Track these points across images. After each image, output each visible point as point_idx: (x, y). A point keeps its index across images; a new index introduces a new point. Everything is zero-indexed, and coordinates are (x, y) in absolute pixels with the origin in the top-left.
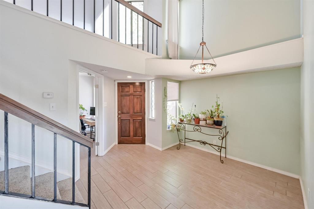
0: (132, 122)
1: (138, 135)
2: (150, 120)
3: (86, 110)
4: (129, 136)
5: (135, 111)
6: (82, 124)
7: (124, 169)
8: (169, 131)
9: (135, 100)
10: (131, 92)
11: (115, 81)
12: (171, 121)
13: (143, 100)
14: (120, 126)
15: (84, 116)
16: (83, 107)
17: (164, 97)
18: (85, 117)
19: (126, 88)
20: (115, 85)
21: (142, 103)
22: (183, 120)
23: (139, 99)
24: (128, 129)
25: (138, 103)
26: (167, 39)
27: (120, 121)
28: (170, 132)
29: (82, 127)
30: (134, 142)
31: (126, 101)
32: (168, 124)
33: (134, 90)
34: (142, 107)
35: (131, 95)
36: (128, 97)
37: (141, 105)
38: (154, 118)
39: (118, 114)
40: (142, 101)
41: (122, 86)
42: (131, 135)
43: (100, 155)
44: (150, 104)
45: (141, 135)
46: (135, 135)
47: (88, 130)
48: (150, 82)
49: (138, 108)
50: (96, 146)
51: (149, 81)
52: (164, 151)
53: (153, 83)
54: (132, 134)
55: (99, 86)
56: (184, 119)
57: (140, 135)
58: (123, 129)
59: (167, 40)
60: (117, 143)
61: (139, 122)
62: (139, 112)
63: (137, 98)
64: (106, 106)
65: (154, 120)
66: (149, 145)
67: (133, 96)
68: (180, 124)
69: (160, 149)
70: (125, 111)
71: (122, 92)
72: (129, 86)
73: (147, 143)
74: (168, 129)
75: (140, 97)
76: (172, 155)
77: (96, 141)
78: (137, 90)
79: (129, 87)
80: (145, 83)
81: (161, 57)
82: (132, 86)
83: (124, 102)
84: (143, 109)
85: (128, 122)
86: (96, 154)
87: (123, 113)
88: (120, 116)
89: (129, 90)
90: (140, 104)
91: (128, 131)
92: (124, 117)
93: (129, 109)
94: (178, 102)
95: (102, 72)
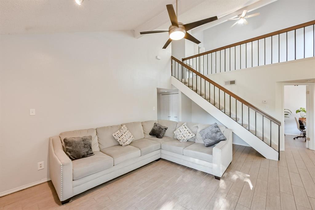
6: (301, 124)
29: (300, 126)
43: (311, 148)
55: (310, 92)
77: (307, 137)
86: (307, 147)
95: (307, 82)
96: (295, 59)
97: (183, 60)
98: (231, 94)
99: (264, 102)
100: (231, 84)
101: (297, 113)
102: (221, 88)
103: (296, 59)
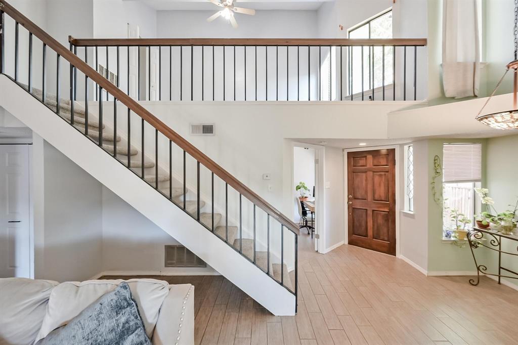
0: (371, 214)
1: (382, 237)
2: (405, 216)
3: (309, 190)
4: (366, 236)
5: (377, 197)
6: (303, 208)
7: (347, 279)
8: (451, 242)
9: (377, 179)
10: (368, 166)
11: (343, 150)
12: (454, 223)
13: (390, 180)
14: (351, 217)
15: (306, 197)
16: (305, 186)
17: (433, 174)
18: (308, 199)
19: (361, 159)
20: (343, 156)
21: (388, 184)
22: (488, 226)
23: (383, 177)
24: (363, 224)
25: (382, 185)
26: (441, 63)
27: (352, 210)
28: (452, 244)
29: (303, 212)
30: (374, 247)
31: (361, 180)
32: (444, 228)
33: (373, 162)
34: (390, 190)
35: (370, 170)
36: (364, 175)
37: (387, 188)
38: (412, 213)
39: (349, 199)
40: (388, 181)
41: (354, 158)
42: (369, 235)
43: (320, 251)
44: (406, 187)
45: (388, 237)
46: (376, 236)
47: (309, 216)
48: (406, 147)
49: (381, 192)
50: (316, 239)
51: (402, 146)
52: (434, 278)
53: (411, 149)
54: (370, 233)
55: (319, 160)
56: (491, 224)
57: (386, 239)
58: (357, 223)
59: (441, 65)
60: (347, 242)
61: (383, 216)
62: (383, 199)
63: (381, 175)
64: (329, 187)
65: (412, 216)
66: (403, 259)
67: (371, 173)
68: (480, 234)
69: (425, 272)
70: (359, 195)
71: (355, 166)
72: (366, 157)
73: (399, 255)
74: (444, 238)
75: (385, 174)
76: (448, 290)
77: (316, 233)
78: (380, 163)
79: (366, 159)
80: (395, 149)
81: (425, 100)
82: (371, 156)
83: (357, 181)
84: (390, 194)
85: (364, 214)
86: (316, 250)
87: (355, 199)
88: (351, 203)
89: (366, 162)
90: (384, 186)
91: (363, 228)
92: (358, 204)
93: (366, 192)
94: (479, 184)
95: (321, 144)
96: (309, 100)
97: (75, 43)
98: (202, 159)
99: (265, 177)
100: (203, 133)
101: (297, 190)
102: (174, 138)
103: (311, 100)
